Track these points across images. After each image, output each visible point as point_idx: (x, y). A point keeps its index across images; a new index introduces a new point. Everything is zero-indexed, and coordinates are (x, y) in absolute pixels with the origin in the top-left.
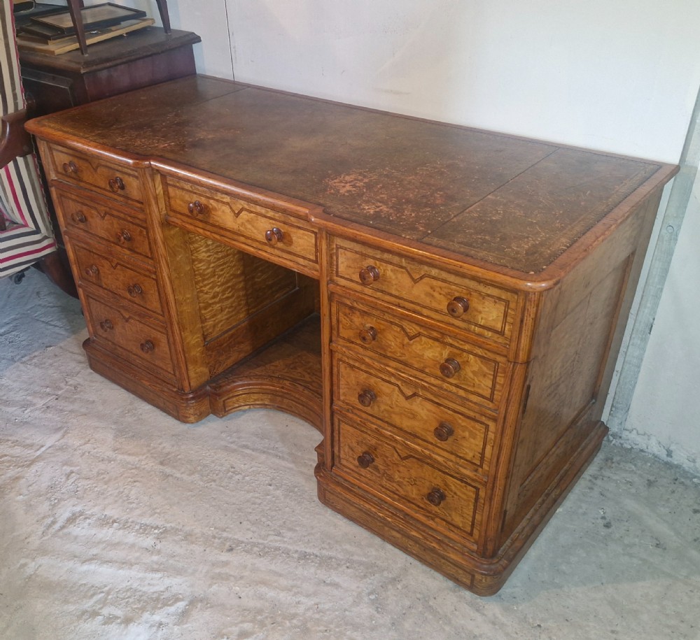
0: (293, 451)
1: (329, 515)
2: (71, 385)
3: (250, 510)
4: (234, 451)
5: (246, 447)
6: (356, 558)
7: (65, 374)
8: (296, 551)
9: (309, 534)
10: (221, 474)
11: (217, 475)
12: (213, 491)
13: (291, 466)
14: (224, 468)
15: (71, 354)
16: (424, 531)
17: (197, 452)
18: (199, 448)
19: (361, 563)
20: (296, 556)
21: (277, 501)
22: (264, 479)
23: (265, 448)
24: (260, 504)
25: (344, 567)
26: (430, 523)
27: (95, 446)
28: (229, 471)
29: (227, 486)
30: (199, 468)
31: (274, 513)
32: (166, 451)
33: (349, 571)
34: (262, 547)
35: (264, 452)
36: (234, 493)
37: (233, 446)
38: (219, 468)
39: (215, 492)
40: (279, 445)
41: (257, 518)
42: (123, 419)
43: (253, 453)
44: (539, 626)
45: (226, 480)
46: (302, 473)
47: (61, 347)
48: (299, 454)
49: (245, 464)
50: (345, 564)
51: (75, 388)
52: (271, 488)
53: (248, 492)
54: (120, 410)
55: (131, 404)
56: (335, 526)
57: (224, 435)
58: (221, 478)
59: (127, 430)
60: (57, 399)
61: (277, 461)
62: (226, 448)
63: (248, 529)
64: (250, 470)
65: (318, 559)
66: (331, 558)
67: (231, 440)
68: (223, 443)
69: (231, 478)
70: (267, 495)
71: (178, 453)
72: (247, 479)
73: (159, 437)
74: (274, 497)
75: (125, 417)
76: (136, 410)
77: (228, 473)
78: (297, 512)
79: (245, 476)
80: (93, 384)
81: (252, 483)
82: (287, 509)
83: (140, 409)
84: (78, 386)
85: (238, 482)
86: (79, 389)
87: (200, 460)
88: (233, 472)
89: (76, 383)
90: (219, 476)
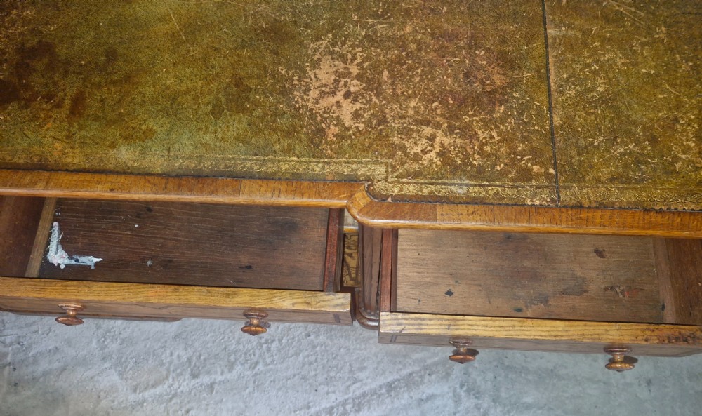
2: (11, 344)
3: (314, 373)
6: (429, 362)
8: (381, 387)
9: (379, 363)
10: (257, 352)
11: (254, 355)
12: (265, 374)
14: (255, 343)
17: (214, 341)
18: (213, 336)
19: (436, 364)
20: (384, 391)
21: (328, 348)
22: (299, 332)
24: (316, 361)
25: (427, 377)
27: (111, 398)
28: (261, 345)
29: (273, 361)
30: (232, 358)
31: (335, 363)
32: (184, 359)
33: (434, 377)
34: (350, 401)
36: (285, 365)
38: (249, 345)
39: (268, 374)
41: (325, 376)
42: (107, 350)
45: (267, 355)
50: (425, 373)
51: (19, 344)
52: (312, 337)
53: (297, 354)
54: (94, 342)
55: (98, 327)
58: (260, 356)
59: (123, 360)
60: (15, 369)
63: (328, 393)
64: (279, 331)
65: (402, 381)
66: (411, 374)
69: (269, 350)
70: (314, 347)
71: (198, 354)
72: (284, 341)
73: (163, 347)
74: (322, 346)
75: (106, 346)
76: (110, 332)
77: (262, 346)
78: (352, 347)
79: (280, 341)
80: (34, 328)
81: (292, 342)
82: (342, 350)
83: (113, 328)
84: (21, 340)
85: (279, 351)
86: (25, 343)
87: (225, 348)
88: (266, 343)
89: (14, 338)
90: (257, 356)
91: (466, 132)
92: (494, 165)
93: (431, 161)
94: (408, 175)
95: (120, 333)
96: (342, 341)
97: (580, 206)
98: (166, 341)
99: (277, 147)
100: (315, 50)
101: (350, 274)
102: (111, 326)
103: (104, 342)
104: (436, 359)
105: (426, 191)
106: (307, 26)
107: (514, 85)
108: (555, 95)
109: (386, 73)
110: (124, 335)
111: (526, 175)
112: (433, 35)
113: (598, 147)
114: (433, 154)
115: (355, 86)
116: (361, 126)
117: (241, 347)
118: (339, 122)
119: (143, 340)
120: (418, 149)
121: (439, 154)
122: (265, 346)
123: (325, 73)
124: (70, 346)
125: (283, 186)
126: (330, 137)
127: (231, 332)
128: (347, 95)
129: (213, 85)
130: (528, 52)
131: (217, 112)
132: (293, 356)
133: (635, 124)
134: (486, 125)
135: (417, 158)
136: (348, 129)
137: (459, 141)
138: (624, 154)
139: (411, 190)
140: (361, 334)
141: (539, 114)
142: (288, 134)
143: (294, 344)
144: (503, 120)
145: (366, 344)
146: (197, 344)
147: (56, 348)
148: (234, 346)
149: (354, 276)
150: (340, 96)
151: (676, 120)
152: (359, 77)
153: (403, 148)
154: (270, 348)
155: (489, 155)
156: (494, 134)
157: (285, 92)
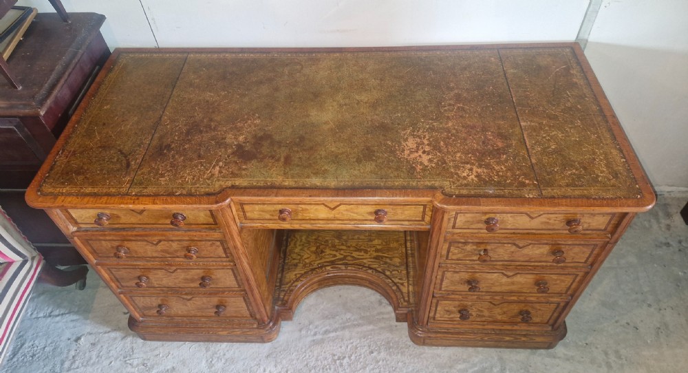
0: (362, 314)
1: (429, 351)
2: (138, 365)
4: (322, 341)
5: (326, 332)
7: (122, 358)
10: (332, 367)
13: (371, 327)
14: (330, 360)
15: (106, 335)
16: (512, 334)
17: (298, 359)
18: (296, 355)
21: (388, 362)
22: (364, 350)
23: (341, 324)
26: (516, 327)
28: (335, 361)
35: (344, 328)
37: (319, 337)
38: (326, 362)
40: (348, 316)
42: (213, 368)
43: (338, 333)
44: (587, 344)
45: (340, 369)
46: (382, 328)
47: (90, 334)
48: (368, 314)
49: (341, 347)
51: (144, 365)
52: (375, 354)
53: (364, 368)
54: (204, 362)
55: (207, 350)
56: (439, 356)
57: (303, 332)
61: (359, 329)
62: (315, 343)
64: (349, 349)
67: (312, 333)
68: (310, 339)
69: (341, 365)
70: (378, 362)
71: (285, 369)
72: (353, 358)
73: (258, 365)
74: (383, 361)
75: (213, 365)
76: (216, 354)
77: (335, 363)
78: (407, 361)
79: (349, 357)
80: (156, 352)
81: (359, 359)
82: (400, 364)
83: (219, 350)
84: (146, 362)
85: (350, 365)
86: (148, 364)
87: (307, 365)
88: (338, 359)
89: (140, 360)
90: (332, 370)
91: (488, 166)
92: (505, 181)
93: (472, 179)
94: (462, 185)
95: (224, 355)
96: (399, 356)
97: (553, 197)
98: (260, 360)
99: (392, 175)
100: (405, 134)
101: (403, 298)
102: (217, 349)
103: (211, 362)
104: (476, 369)
105: (472, 192)
106: (399, 124)
107: (509, 146)
108: (530, 150)
109: (442, 143)
110: (228, 356)
111: (524, 185)
112: (463, 127)
113: (557, 172)
114: (473, 176)
115: (427, 149)
116: (433, 165)
117: (319, 363)
118: (421, 163)
119: (243, 359)
120: (465, 174)
121: (476, 176)
122: (338, 362)
123: (411, 143)
124: (184, 366)
125: (398, 192)
126: (418, 170)
127: (311, 351)
128: (424, 152)
129: (356, 150)
130: (513, 132)
131: (359, 161)
132: (361, 369)
133: (574, 161)
134: (498, 164)
135: (465, 178)
136: (427, 166)
137: (485, 171)
138: (571, 174)
139: (464, 192)
140: (413, 351)
141: (524, 158)
142: (397, 170)
143: (361, 360)
144: (506, 161)
145: (418, 359)
146: (284, 362)
147: (173, 367)
148: (314, 362)
149: (406, 299)
150: (420, 153)
151: (594, 159)
152: (428, 145)
153: (457, 174)
154: (342, 363)
155: (502, 176)
156: (503, 167)
157: (393, 152)
